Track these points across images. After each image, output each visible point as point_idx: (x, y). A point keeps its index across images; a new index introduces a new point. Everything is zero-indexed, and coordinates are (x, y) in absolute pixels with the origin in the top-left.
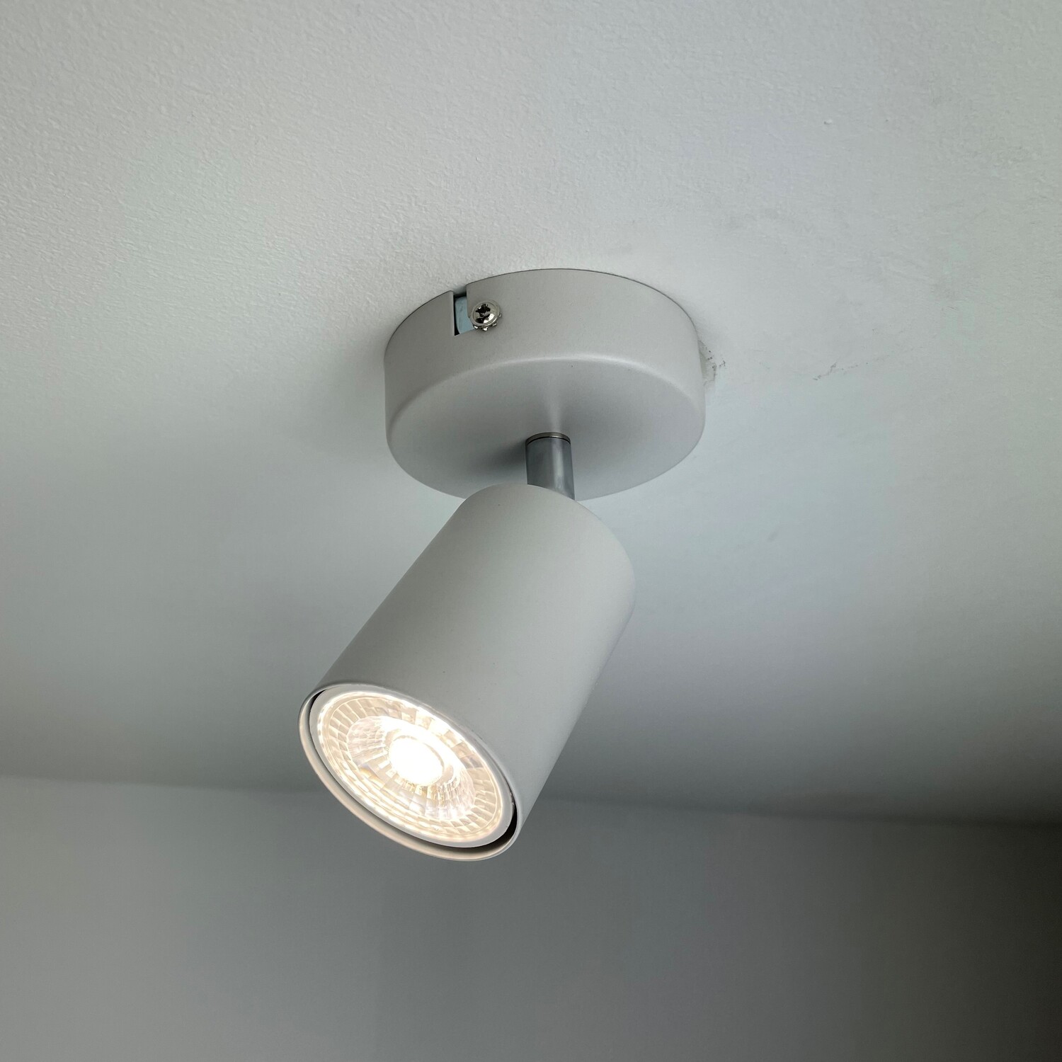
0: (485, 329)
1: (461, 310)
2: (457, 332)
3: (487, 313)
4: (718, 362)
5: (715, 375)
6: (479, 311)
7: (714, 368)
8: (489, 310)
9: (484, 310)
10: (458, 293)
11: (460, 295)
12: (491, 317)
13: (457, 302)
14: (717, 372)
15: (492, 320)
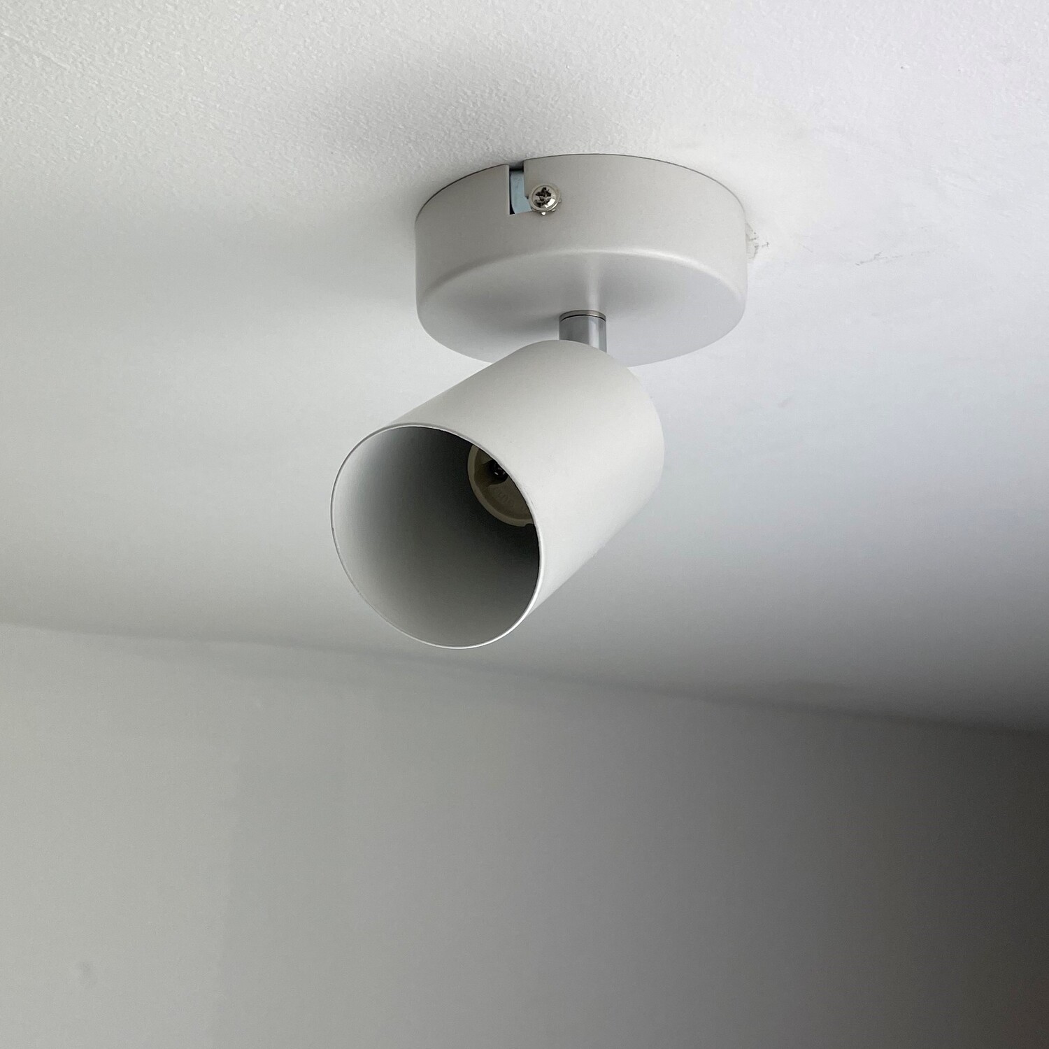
0: (544, 213)
1: (517, 187)
2: (512, 212)
3: (546, 198)
4: (761, 242)
5: (755, 253)
6: (538, 194)
7: (756, 247)
8: (549, 195)
9: (544, 193)
10: (514, 165)
11: (517, 169)
12: (552, 202)
13: (512, 176)
14: (758, 251)
15: (552, 206)
